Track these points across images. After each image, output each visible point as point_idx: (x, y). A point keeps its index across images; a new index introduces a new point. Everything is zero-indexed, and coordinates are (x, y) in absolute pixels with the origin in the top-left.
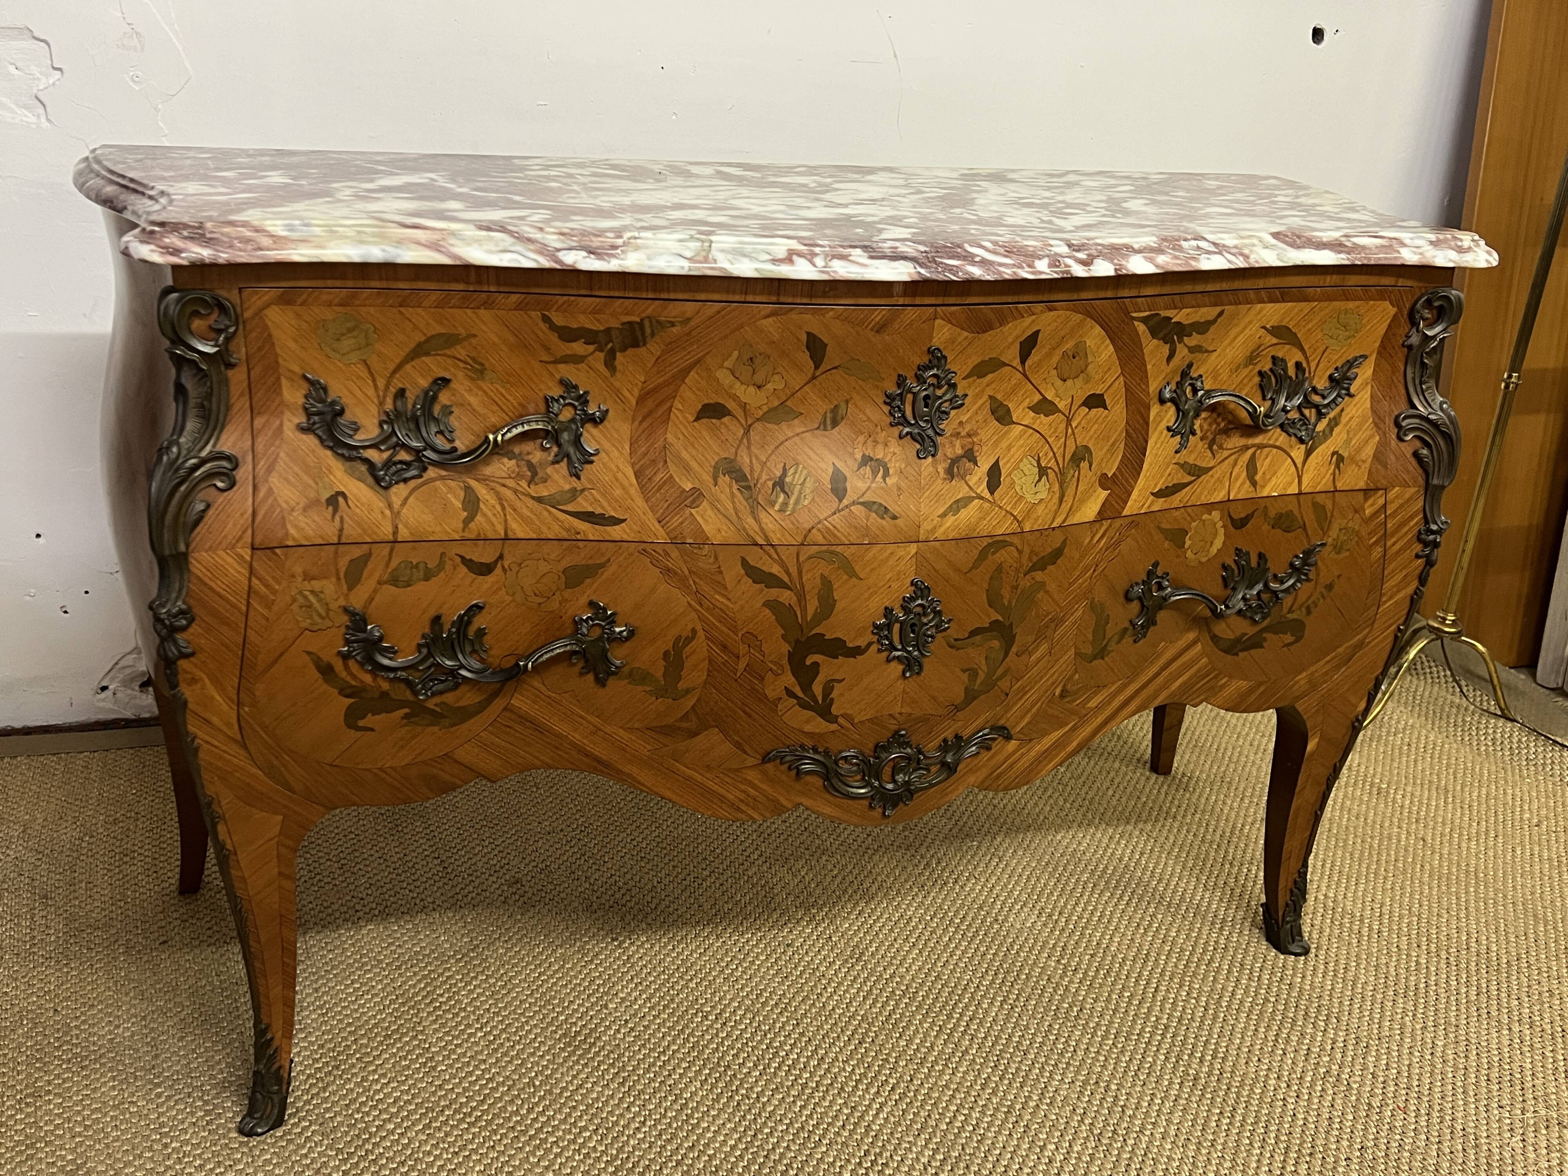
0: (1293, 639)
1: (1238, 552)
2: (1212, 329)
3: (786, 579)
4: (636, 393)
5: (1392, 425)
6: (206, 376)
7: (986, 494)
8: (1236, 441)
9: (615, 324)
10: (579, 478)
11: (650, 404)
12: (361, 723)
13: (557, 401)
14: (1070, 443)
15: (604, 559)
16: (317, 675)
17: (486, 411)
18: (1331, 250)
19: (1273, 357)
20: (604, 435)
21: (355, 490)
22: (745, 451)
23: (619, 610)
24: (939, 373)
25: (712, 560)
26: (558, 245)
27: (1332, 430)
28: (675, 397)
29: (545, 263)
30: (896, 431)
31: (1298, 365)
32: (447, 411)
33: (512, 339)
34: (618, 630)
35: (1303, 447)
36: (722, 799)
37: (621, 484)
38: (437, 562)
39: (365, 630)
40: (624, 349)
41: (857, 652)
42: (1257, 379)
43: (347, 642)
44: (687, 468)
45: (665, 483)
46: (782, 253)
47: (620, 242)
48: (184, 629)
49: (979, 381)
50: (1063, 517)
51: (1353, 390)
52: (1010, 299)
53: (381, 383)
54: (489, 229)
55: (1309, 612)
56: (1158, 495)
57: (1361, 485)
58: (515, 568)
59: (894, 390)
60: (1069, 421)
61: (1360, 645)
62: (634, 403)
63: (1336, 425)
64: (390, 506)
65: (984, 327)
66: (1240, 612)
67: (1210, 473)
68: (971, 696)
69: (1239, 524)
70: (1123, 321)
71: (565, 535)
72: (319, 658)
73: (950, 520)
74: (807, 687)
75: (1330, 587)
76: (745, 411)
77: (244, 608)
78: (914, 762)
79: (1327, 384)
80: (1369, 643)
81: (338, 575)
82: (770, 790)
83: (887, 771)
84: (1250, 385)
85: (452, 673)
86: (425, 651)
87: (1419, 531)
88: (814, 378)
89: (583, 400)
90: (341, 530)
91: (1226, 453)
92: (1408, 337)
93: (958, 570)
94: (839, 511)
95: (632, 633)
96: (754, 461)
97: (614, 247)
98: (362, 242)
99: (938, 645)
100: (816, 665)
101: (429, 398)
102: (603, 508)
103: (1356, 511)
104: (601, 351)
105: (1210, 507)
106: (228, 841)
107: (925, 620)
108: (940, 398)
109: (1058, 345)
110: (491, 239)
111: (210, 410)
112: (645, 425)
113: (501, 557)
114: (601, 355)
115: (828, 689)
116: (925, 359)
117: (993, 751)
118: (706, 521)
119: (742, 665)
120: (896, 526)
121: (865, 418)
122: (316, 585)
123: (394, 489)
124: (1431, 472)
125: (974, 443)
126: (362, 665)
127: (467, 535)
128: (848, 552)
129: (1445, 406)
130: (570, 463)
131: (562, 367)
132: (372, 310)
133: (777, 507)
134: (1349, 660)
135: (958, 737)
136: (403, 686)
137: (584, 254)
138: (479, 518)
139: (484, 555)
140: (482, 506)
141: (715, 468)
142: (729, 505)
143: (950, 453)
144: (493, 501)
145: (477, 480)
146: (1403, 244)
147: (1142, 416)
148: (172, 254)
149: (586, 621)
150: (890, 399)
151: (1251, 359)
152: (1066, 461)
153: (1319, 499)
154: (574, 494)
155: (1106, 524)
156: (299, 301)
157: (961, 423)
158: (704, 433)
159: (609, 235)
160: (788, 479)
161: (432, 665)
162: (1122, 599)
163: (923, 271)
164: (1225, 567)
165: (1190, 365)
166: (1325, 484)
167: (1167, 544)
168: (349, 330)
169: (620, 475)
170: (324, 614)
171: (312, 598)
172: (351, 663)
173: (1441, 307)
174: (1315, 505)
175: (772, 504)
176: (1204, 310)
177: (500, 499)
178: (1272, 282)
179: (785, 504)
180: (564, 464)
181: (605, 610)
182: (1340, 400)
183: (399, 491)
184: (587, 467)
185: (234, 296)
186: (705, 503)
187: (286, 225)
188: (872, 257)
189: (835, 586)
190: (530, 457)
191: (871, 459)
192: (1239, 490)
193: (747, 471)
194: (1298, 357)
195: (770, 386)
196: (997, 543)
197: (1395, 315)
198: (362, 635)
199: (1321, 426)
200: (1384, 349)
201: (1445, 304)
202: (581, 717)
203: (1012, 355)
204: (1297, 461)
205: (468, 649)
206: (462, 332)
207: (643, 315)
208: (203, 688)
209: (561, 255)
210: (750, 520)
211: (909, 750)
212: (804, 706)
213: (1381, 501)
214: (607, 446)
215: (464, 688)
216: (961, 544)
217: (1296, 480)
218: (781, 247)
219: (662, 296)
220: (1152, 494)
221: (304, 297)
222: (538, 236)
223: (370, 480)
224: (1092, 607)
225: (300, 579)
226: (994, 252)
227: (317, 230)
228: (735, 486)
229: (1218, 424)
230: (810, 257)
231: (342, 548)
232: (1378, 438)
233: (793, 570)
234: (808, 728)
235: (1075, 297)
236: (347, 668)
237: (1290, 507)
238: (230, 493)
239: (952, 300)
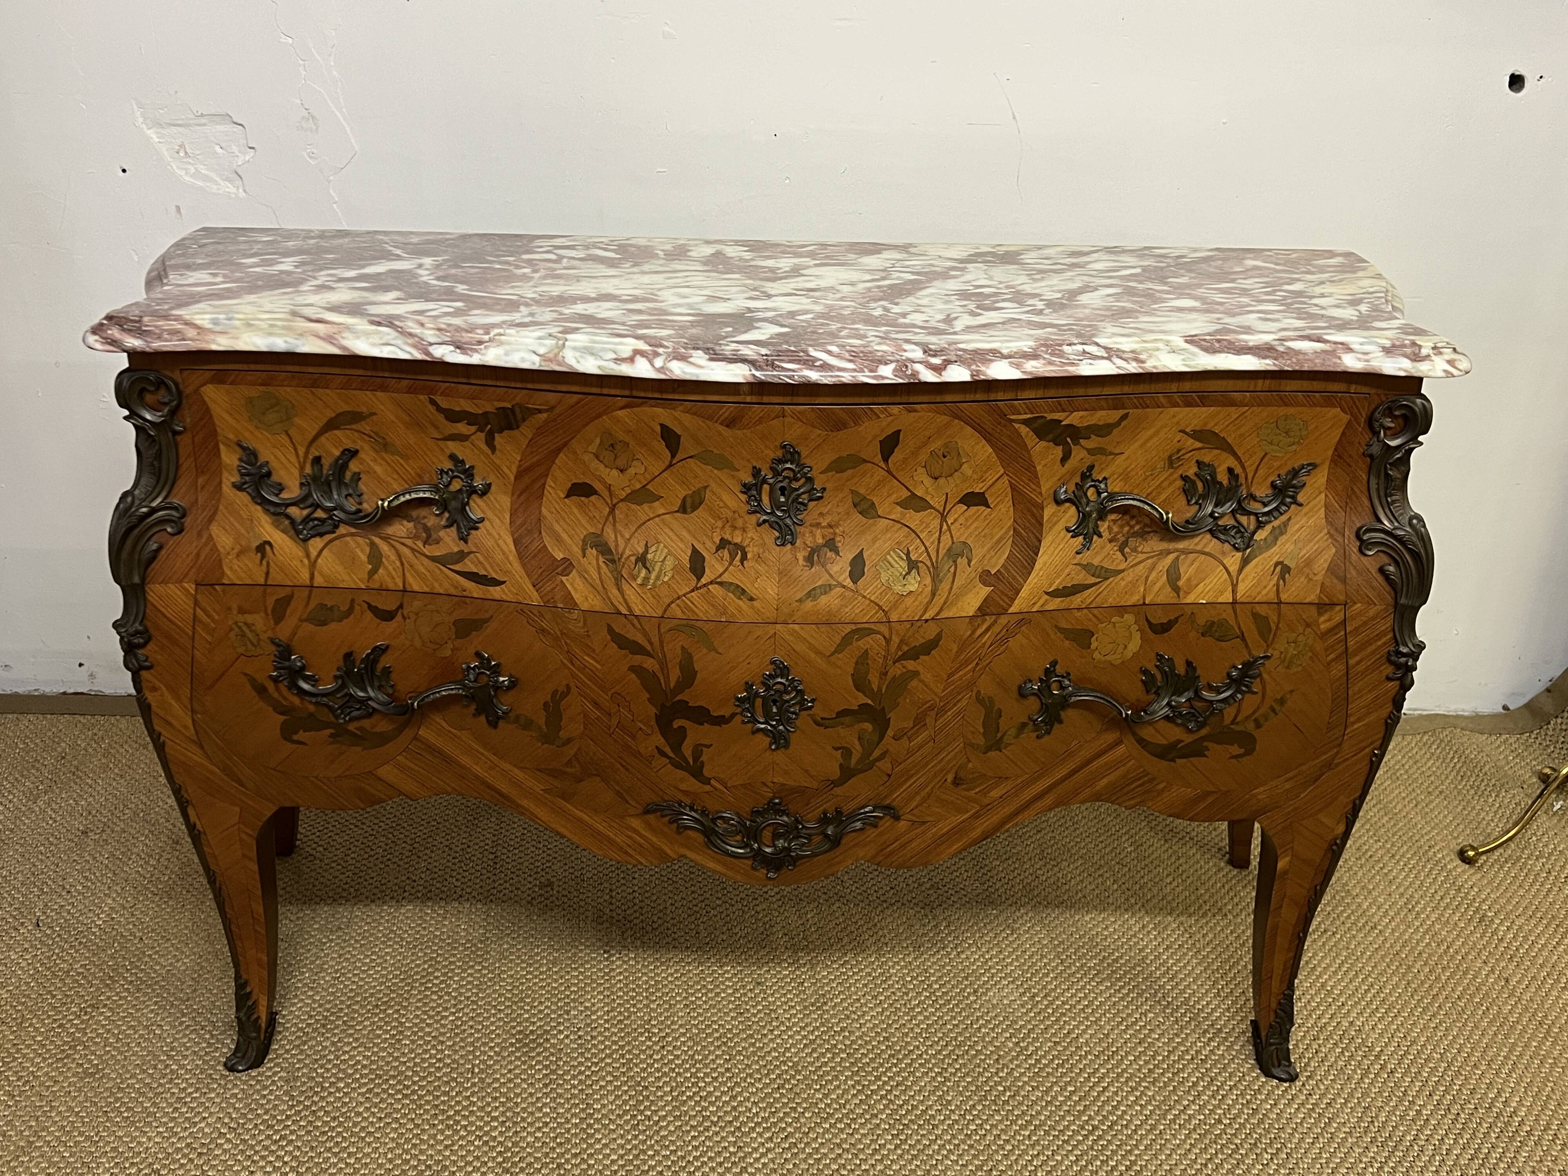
0: (1242, 751)
1: (1160, 657)
2: (1115, 431)
3: (649, 648)
4: (514, 470)
5: (1353, 537)
6: (154, 441)
7: (848, 582)
8: (1154, 544)
9: (489, 408)
10: (466, 542)
11: (527, 480)
12: (295, 737)
13: (447, 473)
14: (946, 538)
15: (487, 616)
16: (254, 694)
17: (389, 479)
18: (1254, 354)
19: (1197, 461)
20: (488, 505)
21: (280, 541)
22: (611, 527)
23: (502, 661)
24: (793, 467)
25: (581, 624)
26: (432, 340)
27: (1276, 539)
28: (547, 476)
29: (419, 356)
30: (753, 518)
31: (1230, 470)
32: (357, 477)
33: (407, 418)
34: (501, 679)
35: (1240, 554)
36: (611, 841)
37: (502, 550)
38: (348, 606)
39: (289, 659)
40: (501, 432)
41: (721, 721)
42: (1180, 483)
43: (276, 669)
44: (559, 540)
45: (540, 551)
46: (626, 352)
47: (486, 337)
48: (143, 646)
49: (838, 475)
50: (936, 609)
51: (1300, 498)
52: (863, 400)
53: (301, 451)
54: (379, 324)
55: (1258, 726)
56: (1055, 594)
57: (1312, 598)
58: (413, 617)
59: (749, 479)
60: (943, 518)
61: (1329, 766)
62: (512, 478)
63: (1282, 534)
64: (308, 556)
65: (839, 425)
66: (1167, 718)
67: (1120, 576)
68: (847, 774)
69: (1162, 629)
70: (1000, 424)
71: (453, 591)
72: (255, 680)
73: (809, 605)
74: (677, 747)
75: (1282, 701)
76: (610, 491)
77: (190, 633)
78: (793, 831)
79: (1270, 491)
80: (1338, 764)
81: (266, 610)
82: (654, 839)
83: (767, 834)
84: (1171, 490)
85: (363, 702)
86: (340, 682)
87: (1389, 652)
88: (671, 465)
89: (469, 473)
90: (267, 573)
91: (1142, 557)
92: (1369, 445)
93: (818, 652)
94: (698, 589)
95: (513, 684)
96: (619, 538)
97: (480, 343)
98: (271, 334)
99: (804, 720)
100: (682, 729)
101: (340, 466)
102: (486, 570)
103: (1308, 625)
104: (482, 431)
105: (1121, 610)
106: (198, 823)
107: (787, 697)
108: (797, 490)
109: (925, 444)
110: (379, 332)
111: (160, 469)
112: (522, 498)
113: (401, 606)
114: (482, 435)
115: (697, 752)
116: (779, 454)
117: (881, 829)
118: (575, 589)
119: (615, 722)
120: (753, 607)
121: (722, 504)
122: (249, 618)
123: (312, 542)
124: (1398, 590)
125: (835, 534)
126: (289, 689)
127: (372, 586)
128: (706, 627)
129: (1415, 521)
130: (459, 529)
131: (449, 443)
132: (288, 389)
133: (639, 581)
134: (1316, 781)
135: (839, 812)
136: (326, 710)
137: (452, 348)
138: (381, 571)
139: (387, 604)
140: (384, 560)
141: (583, 541)
142: (595, 575)
143: (809, 541)
144: (393, 557)
145: (381, 538)
146: (1349, 349)
147: (1033, 515)
148: (110, 344)
149: (473, 668)
150: (746, 488)
151: (1172, 462)
152: (940, 556)
153: (1259, 609)
154: (461, 556)
155: (989, 620)
156: (231, 379)
157: (821, 514)
158: (575, 511)
159: (480, 331)
160: (649, 556)
161: (346, 695)
162: (1015, 694)
163: (758, 374)
164: (1145, 672)
165: (1091, 468)
166: (1267, 593)
167: (1067, 643)
168: (272, 407)
169: (501, 542)
170: (255, 642)
171: (245, 628)
172: (281, 685)
173: (1404, 416)
174: (1255, 615)
175: (635, 579)
176: (1103, 413)
177: (399, 556)
178: (1187, 386)
179: (646, 579)
180: (454, 529)
181: (489, 660)
182: (1284, 508)
183: (316, 544)
184: (473, 532)
185: (176, 375)
186: (574, 572)
187: (212, 319)
188: (711, 359)
189: (695, 658)
190: (426, 521)
191: (730, 543)
192: (1157, 594)
193: (612, 546)
194: (1231, 462)
195: (632, 471)
196: (861, 631)
197: (1349, 425)
198: (287, 664)
199: (1260, 535)
200: (1339, 457)
201: (1408, 414)
202: (482, 754)
203: (874, 452)
204: (1231, 569)
205: (376, 684)
206: (364, 410)
207: (514, 403)
208: (162, 695)
209: (432, 349)
210: (615, 591)
211: (785, 818)
212: (677, 766)
213: (1339, 618)
214: (490, 514)
215: (376, 718)
216: (824, 628)
217: (1230, 588)
218: (628, 345)
219: (529, 386)
220: (1047, 593)
221: (233, 377)
222: (417, 330)
223: (292, 532)
224: (979, 699)
225: (235, 612)
226: (838, 356)
227: (237, 323)
228: (601, 559)
229: (1132, 527)
230: (650, 357)
231: (269, 590)
232: (1334, 550)
233: (655, 640)
234: (683, 787)
235: (938, 399)
236: (277, 689)
237: (1224, 616)
238: (179, 537)
239: (801, 400)
